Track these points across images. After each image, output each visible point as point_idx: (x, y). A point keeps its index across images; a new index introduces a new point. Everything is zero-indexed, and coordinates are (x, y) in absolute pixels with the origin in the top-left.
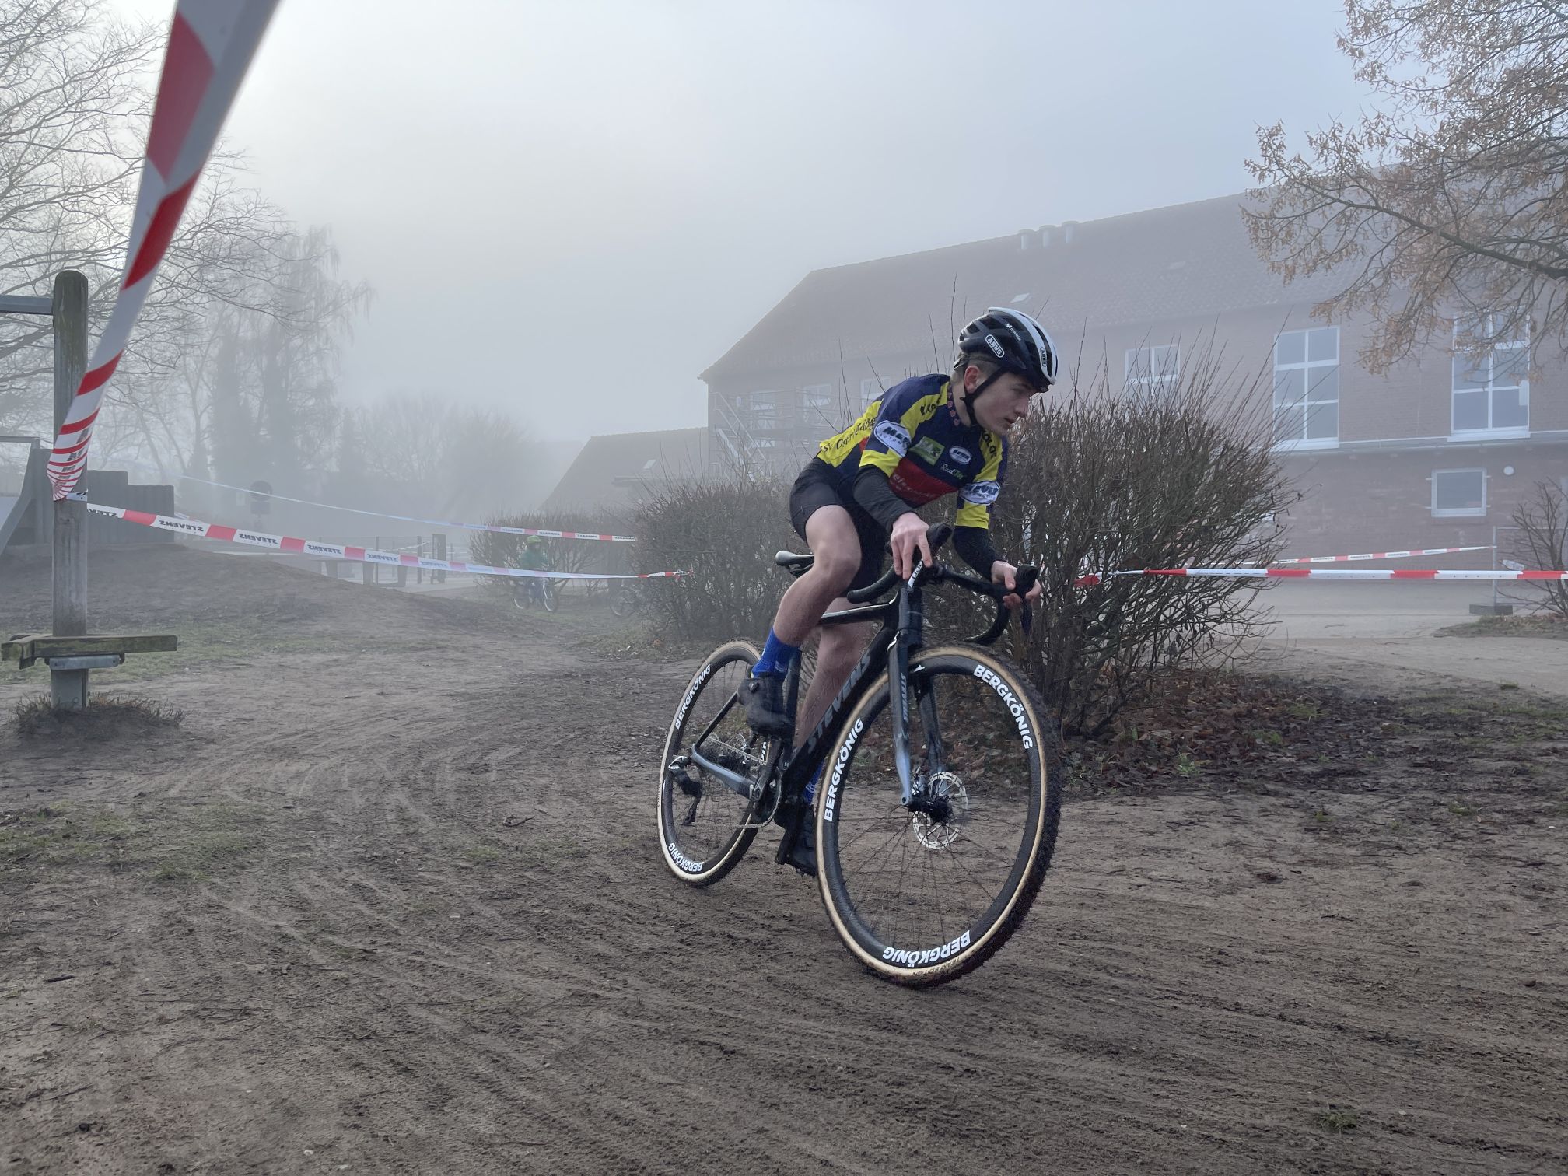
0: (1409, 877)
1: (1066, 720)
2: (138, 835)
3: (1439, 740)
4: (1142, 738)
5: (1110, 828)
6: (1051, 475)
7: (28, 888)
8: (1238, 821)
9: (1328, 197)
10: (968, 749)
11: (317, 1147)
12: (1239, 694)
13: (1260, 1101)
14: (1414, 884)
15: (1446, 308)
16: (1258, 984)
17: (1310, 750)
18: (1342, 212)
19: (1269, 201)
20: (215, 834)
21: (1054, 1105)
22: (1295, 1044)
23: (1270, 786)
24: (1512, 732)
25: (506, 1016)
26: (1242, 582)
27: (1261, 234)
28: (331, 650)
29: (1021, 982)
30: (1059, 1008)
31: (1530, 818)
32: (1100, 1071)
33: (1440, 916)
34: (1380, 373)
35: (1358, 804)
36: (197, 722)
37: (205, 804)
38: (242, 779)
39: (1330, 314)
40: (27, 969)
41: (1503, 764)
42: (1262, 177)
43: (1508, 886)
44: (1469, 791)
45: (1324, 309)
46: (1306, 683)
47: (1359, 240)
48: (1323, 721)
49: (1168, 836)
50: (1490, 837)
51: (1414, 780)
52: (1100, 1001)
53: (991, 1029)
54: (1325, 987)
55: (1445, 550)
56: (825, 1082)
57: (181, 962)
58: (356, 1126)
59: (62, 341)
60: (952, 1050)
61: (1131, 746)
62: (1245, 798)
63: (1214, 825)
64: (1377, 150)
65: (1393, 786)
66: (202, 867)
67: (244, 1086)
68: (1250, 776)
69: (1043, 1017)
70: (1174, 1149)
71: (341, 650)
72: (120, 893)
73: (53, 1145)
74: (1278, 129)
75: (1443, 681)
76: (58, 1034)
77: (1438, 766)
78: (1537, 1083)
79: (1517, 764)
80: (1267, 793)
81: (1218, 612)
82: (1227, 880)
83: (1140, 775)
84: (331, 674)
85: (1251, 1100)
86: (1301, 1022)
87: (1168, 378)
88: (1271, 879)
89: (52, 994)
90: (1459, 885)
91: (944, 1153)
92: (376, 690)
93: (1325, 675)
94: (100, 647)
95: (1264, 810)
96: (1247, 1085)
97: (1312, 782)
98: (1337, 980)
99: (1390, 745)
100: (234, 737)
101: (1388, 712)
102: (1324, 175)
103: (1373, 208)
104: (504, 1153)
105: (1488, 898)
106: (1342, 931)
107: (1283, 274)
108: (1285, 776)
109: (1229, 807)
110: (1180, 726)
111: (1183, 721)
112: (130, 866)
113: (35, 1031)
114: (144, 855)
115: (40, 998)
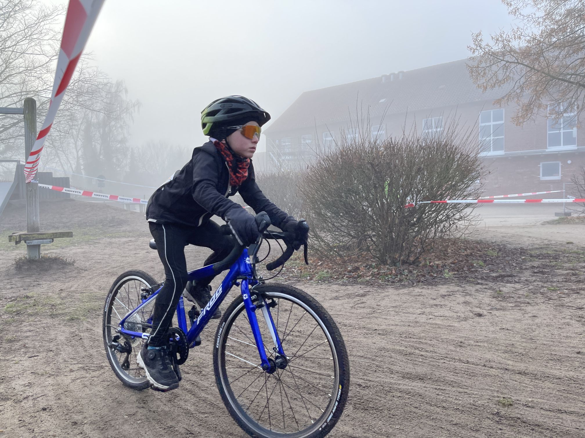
0: (532, 314)
1: (402, 258)
2: (61, 304)
3: (543, 263)
4: (431, 264)
5: (420, 297)
6: (395, 166)
7: (20, 324)
8: (467, 294)
9: (499, 59)
10: (365, 269)
11: (129, 415)
12: (467, 248)
13: (476, 396)
14: (534, 316)
15: (545, 100)
16: (476, 354)
17: (495, 268)
18: (505, 65)
19: (477, 61)
20: (88, 303)
21: (400, 398)
22: (490, 375)
23: (479, 281)
24: (571, 260)
25: (196, 368)
26: (468, 205)
27: (473, 74)
28: (128, 237)
29: (387, 354)
30: (401, 363)
31: (578, 291)
32: (416, 386)
33: (544, 328)
34: (520, 125)
35: (513, 287)
36: (81, 263)
37: (84, 293)
38: (97, 284)
39: (500, 104)
40: (22, 353)
41: (568, 271)
42: (474, 52)
43: (569, 317)
44: (555, 282)
45: (498, 102)
46: (493, 243)
47: (511, 75)
48: (499, 257)
49: (441, 300)
50: (563, 299)
51: (534, 278)
52: (416, 360)
53: (376, 371)
54: (501, 355)
55: (545, 192)
56: (314, 390)
57: (78, 350)
58: (143, 407)
59: (27, 124)
60: (361, 379)
61: (426, 267)
62: (470, 286)
63: (458, 296)
64: (517, 41)
65: (526, 280)
66: (84, 315)
67: (102, 394)
68: (472, 278)
69: (395, 366)
70: (444, 414)
71: (132, 237)
72: (54, 325)
73: (33, 415)
74: (480, 34)
75: (545, 241)
76: (34, 376)
77: (543, 273)
78: (581, 388)
79: (573, 272)
80: (478, 284)
81: (459, 217)
82: (463, 316)
83: (430, 278)
84: (129, 245)
85: (473, 396)
86: (492, 367)
87: (439, 130)
88: (480, 315)
89: (31, 362)
90: (551, 316)
91: (358, 415)
92: (145, 251)
93: (499, 240)
94: (44, 236)
95: (477, 290)
96: (471, 390)
97: (495, 279)
98: (506, 352)
99: (525, 265)
100: (94, 269)
101: (524, 253)
102: (498, 51)
103: (516, 63)
104: (197, 417)
105: (562, 321)
106: (507, 334)
107: (483, 89)
108: (485, 277)
109: (464, 289)
110: (445, 259)
111: (446, 258)
112: (58, 315)
113: (25, 375)
114: (63, 312)
115: (27, 364)
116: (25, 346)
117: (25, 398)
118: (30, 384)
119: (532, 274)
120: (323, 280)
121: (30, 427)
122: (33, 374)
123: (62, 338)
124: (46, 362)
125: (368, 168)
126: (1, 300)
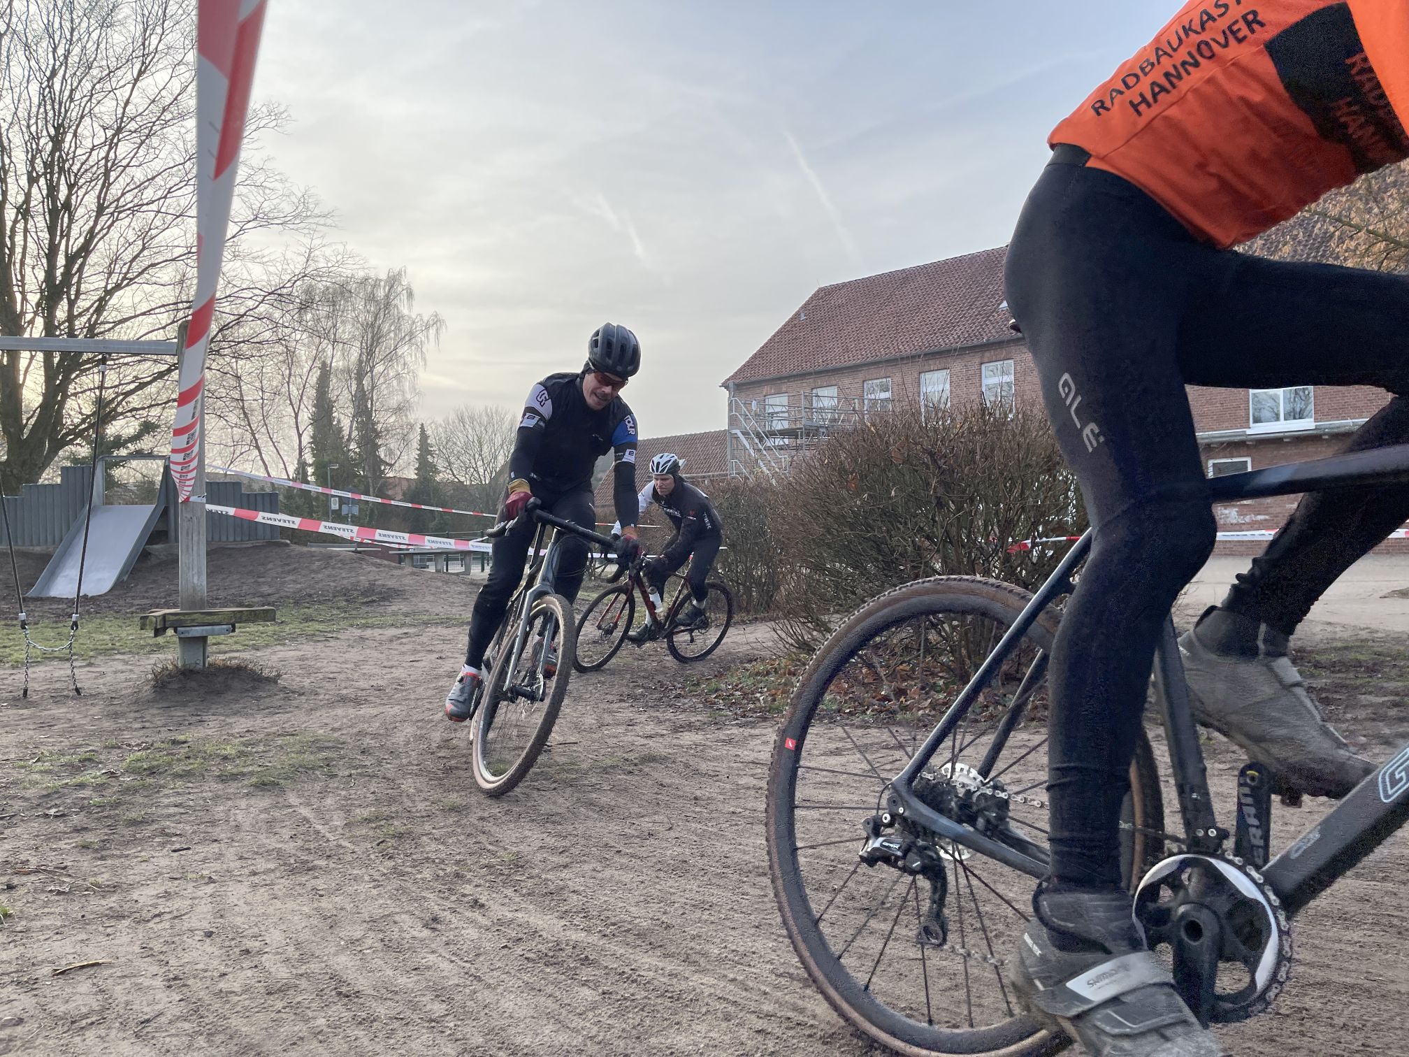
2: (242, 756)
3: (1338, 681)
7: (157, 792)
28: (403, 625)
36: (293, 680)
40: (156, 844)
41: (1387, 698)
66: (288, 778)
71: (411, 625)
72: (226, 795)
75: (1362, 633)
76: (176, 882)
89: (173, 859)
94: (217, 619)
100: (319, 691)
112: (235, 777)
113: (159, 881)
114: (245, 770)
115: (164, 862)
116: (163, 833)
117: (156, 916)
118: (167, 895)
120: (819, 716)
121: (162, 957)
122: (176, 879)
123: (239, 818)
124: (204, 861)
125: (924, 463)
126: (119, 748)
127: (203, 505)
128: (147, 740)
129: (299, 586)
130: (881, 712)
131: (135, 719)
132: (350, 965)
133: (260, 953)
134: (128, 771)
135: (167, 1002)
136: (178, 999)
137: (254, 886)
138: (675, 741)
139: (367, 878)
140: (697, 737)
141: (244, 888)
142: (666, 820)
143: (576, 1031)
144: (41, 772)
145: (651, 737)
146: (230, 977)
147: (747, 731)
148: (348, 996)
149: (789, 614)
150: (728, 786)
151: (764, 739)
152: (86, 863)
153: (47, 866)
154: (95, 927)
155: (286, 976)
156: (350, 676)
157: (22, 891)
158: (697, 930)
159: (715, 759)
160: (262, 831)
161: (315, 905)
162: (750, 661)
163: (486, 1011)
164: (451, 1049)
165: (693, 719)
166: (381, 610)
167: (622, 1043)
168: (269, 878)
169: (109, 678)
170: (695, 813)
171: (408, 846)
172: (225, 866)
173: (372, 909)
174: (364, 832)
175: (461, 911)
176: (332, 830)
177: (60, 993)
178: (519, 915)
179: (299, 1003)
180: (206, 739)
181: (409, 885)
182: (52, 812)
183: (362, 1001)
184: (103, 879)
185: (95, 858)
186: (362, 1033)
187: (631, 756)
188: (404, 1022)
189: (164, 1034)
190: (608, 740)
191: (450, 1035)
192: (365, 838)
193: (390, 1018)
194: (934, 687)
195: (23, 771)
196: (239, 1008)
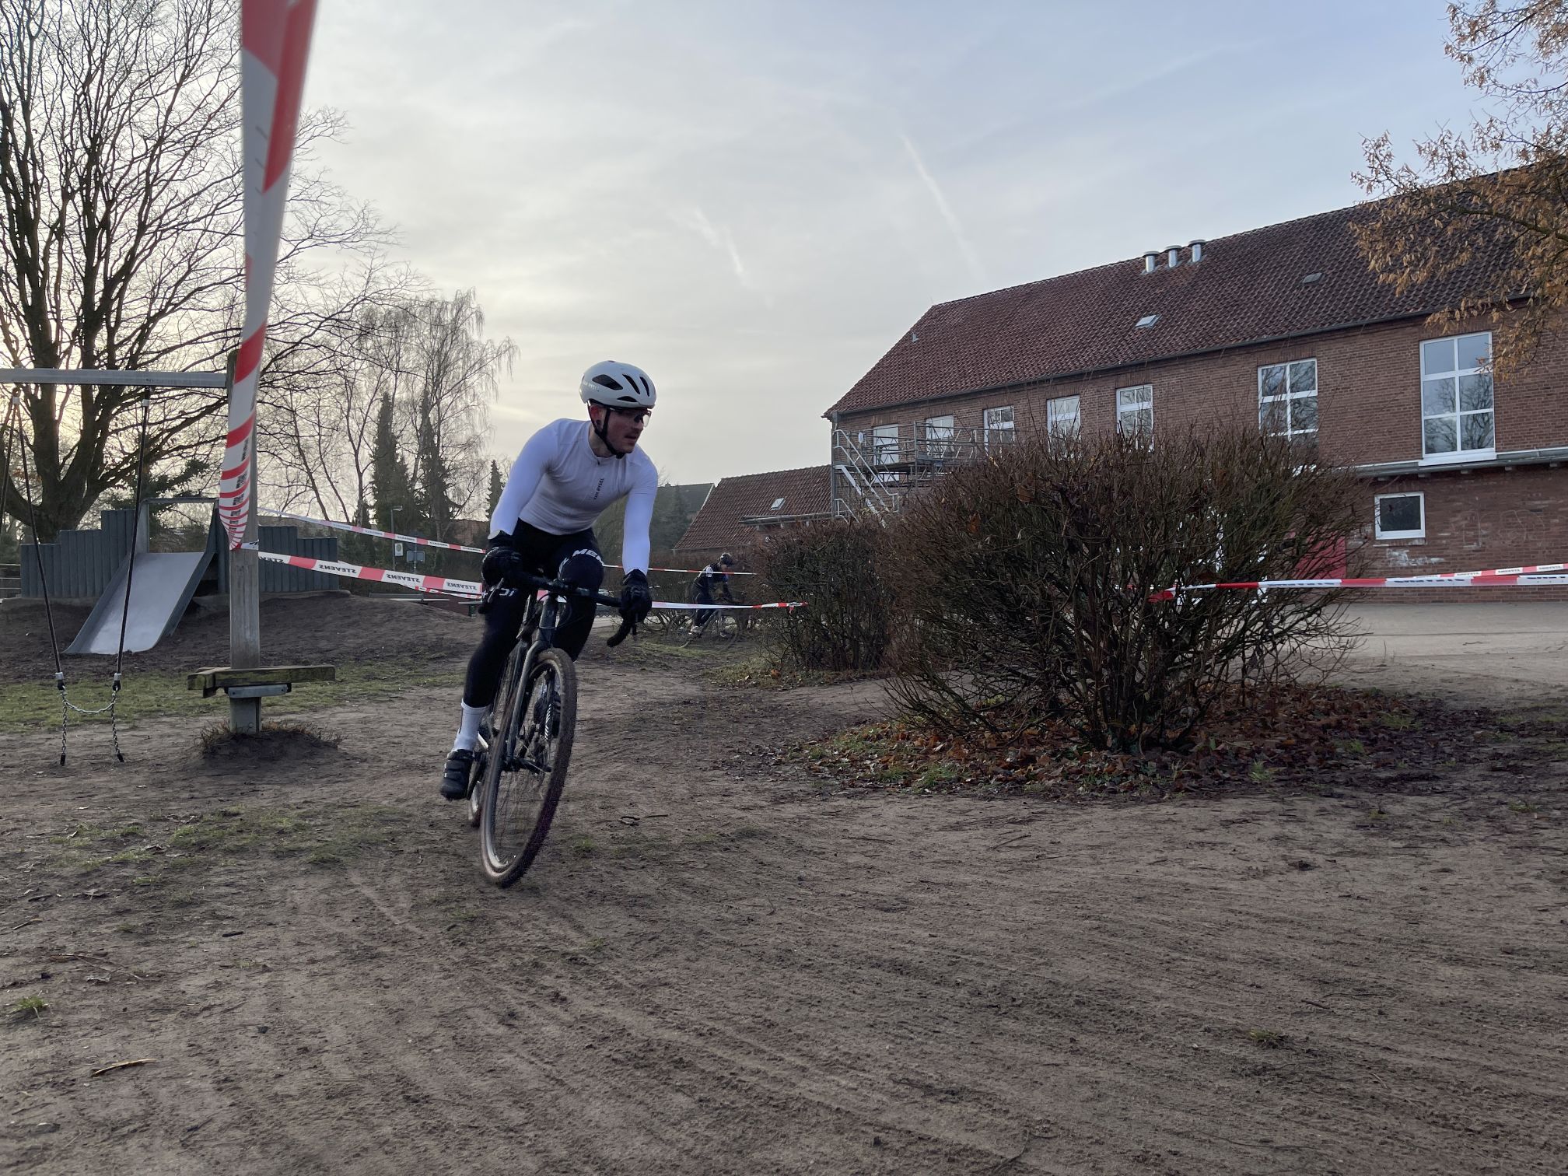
0: (1442, 865)
1: (1145, 731)
2: (299, 829)
3: (1527, 747)
4: (1222, 746)
5: (1163, 826)
6: (1124, 495)
8: (1291, 818)
12: (1333, 707)
14: (1444, 870)
17: (1391, 759)
20: (361, 830)
23: (1338, 790)
26: (1331, 597)
35: (1420, 804)
36: (353, 744)
37: (355, 807)
40: (205, 928)
42: (1370, 187)
43: (1536, 872)
44: (1539, 791)
46: (1411, 696)
49: (1218, 832)
50: (1541, 831)
51: (1489, 783)
61: (1209, 755)
62: (1307, 800)
63: (1266, 823)
64: (1491, 155)
65: (1464, 789)
67: (368, 1001)
68: (1322, 782)
72: (281, 873)
73: (219, 1037)
74: (1385, 140)
75: (1553, 691)
76: (227, 971)
77: (1516, 770)
80: (1332, 796)
82: (1261, 868)
83: (1211, 781)
89: (225, 944)
90: (1489, 871)
93: (1433, 688)
94: (271, 678)
95: (1323, 810)
97: (1381, 786)
99: (1477, 752)
100: (383, 757)
101: (1486, 721)
105: (1512, 882)
106: (1353, 908)
108: (1355, 781)
109: (1287, 807)
110: (1262, 736)
111: (1267, 732)
112: (291, 853)
113: (209, 969)
114: (303, 845)
115: (215, 948)
116: (213, 915)
117: (205, 1009)
118: (218, 986)
119: (1487, 773)
120: (936, 786)
121: (211, 1056)
122: (227, 967)
123: (297, 898)
124: (258, 946)
125: (1054, 501)
126: (166, 820)
127: (256, 552)
128: (196, 811)
129: (360, 641)
130: (1007, 781)
131: (183, 788)
132: (420, 1064)
133: (320, 1051)
134: (175, 846)
135: (217, 1106)
136: (229, 1103)
137: (313, 976)
138: (776, 814)
139: (436, 967)
140: (801, 809)
141: (301, 978)
142: (767, 903)
143: (671, 1143)
144: (79, 848)
145: (748, 809)
146: (287, 1077)
147: (857, 803)
148: (416, 1102)
149: (904, 671)
150: (836, 865)
151: (875, 811)
152: (128, 949)
153: (86, 953)
154: (138, 1021)
155: (349, 1077)
156: (415, 740)
157: (59, 980)
158: (805, 1029)
159: (822, 834)
160: (321, 914)
161: (380, 998)
162: (858, 724)
163: (570, 1120)
164: (531, 1164)
165: (795, 790)
166: (450, 666)
167: (721, 1158)
168: (329, 966)
169: (154, 743)
170: (799, 894)
171: (481, 931)
172: (281, 953)
173: (441, 1003)
174: (432, 915)
175: (541, 1005)
176: (398, 913)
177: (99, 1095)
178: (606, 1010)
179: (362, 1108)
180: (261, 809)
181: (482, 975)
182: (92, 892)
183: (432, 1106)
184: (147, 967)
185: (138, 944)
186: (433, 1143)
187: (727, 831)
188: (479, 1131)
189: (213, 1144)
190: (700, 812)
191: (530, 1146)
192: (434, 922)
193: (464, 1127)
194: (1066, 753)
195: (60, 846)
196: (296, 1114)
